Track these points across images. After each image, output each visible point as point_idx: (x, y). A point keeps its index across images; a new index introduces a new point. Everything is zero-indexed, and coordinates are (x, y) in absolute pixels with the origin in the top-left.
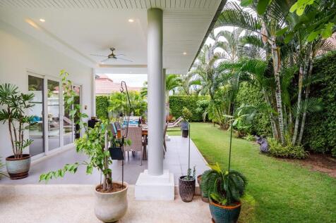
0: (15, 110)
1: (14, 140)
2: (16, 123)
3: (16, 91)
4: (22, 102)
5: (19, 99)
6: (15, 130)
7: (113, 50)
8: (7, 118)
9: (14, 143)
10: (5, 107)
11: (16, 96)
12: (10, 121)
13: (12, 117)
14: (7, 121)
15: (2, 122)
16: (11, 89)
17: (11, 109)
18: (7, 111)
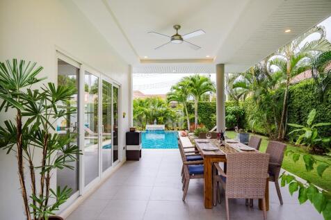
0: (33, 123)
1: (30, 192)
2: (35, 152)
3: (37, 77)
4: (49, 103)
5: (44, 96)
6: (32, 168)
7: (177, 27)
8: (16, 140)
9: (30, 201)
10: (11, 115)
11: (36, 92)
12: (22, 147)
13: (28, 137)
14: (15, 147)
15: (5, 150)
16: (27, 72)
17: (24, 120)
18: (15, 124)
